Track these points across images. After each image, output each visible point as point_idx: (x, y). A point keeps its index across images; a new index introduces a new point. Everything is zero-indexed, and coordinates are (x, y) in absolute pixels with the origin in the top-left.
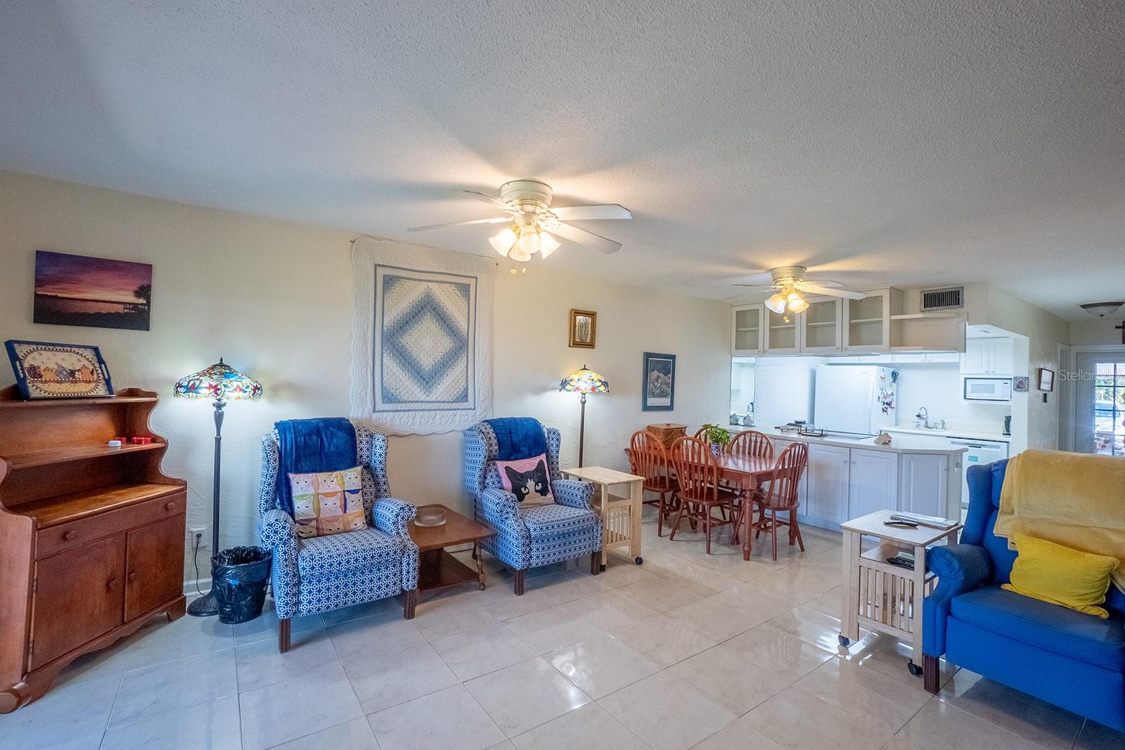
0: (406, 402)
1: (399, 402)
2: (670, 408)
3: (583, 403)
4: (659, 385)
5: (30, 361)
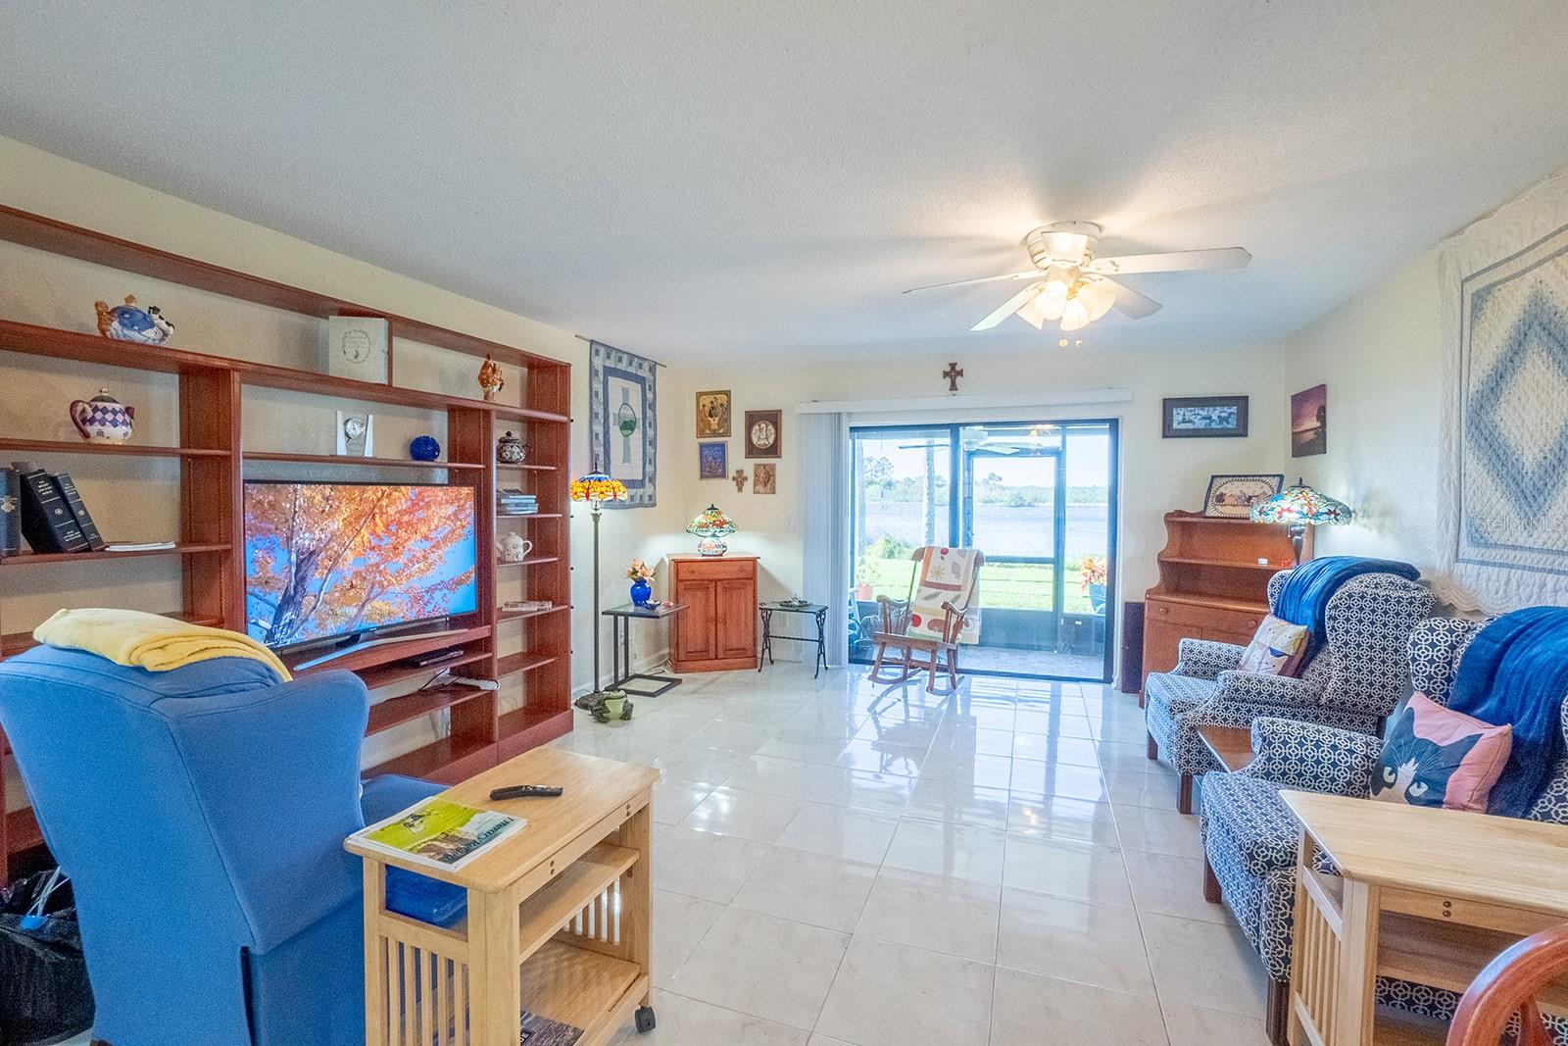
0: (1495, 545)
1: (1487, 545)
5: (1222, 490)
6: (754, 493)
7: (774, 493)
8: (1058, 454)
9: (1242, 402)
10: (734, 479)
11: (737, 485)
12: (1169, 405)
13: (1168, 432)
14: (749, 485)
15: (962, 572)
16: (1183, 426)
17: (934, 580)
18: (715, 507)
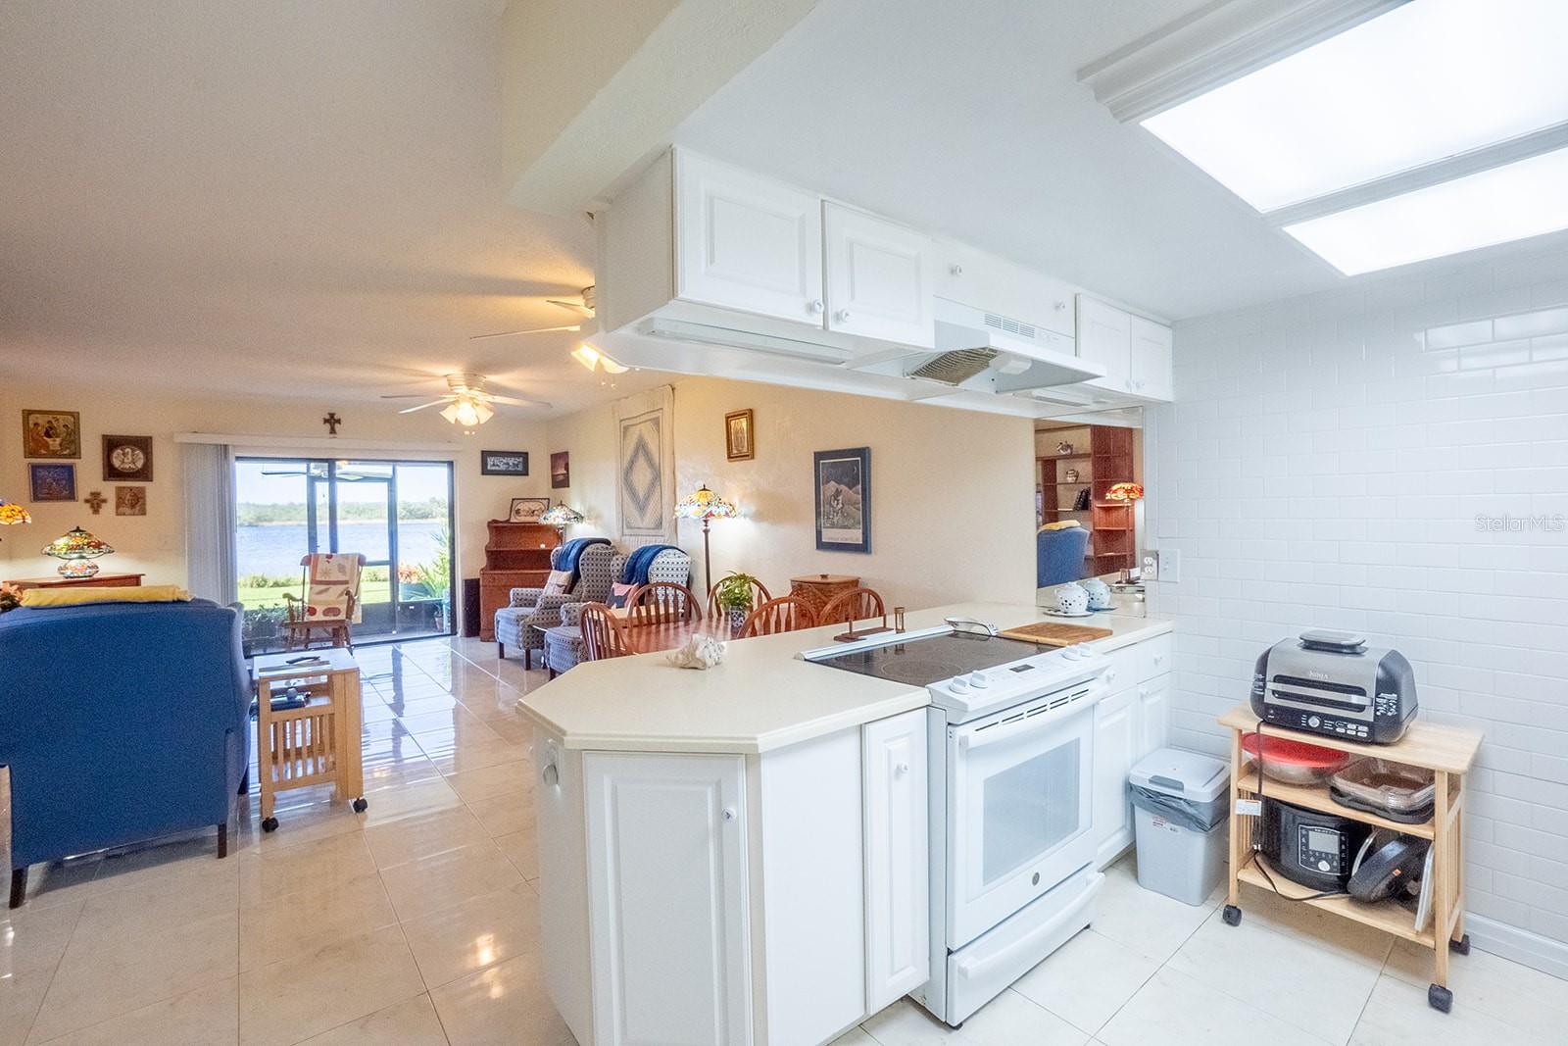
0: (635, 528)
1: (630, 528)
2: (864, 548)
3: (706, 532)
4: (840, 506)
5: (519, 507)
6: (117, 514)
7: (144, 514)
8: (391, 481)
9: (525, 456)
10: (87, 501)
11: (92, 507)
12: (485, 455)
13: (485, 472)
14: (109, 508)
15: (348, 571)
16: (493, 468)
17: (323, 579)
18: (81, 529)
